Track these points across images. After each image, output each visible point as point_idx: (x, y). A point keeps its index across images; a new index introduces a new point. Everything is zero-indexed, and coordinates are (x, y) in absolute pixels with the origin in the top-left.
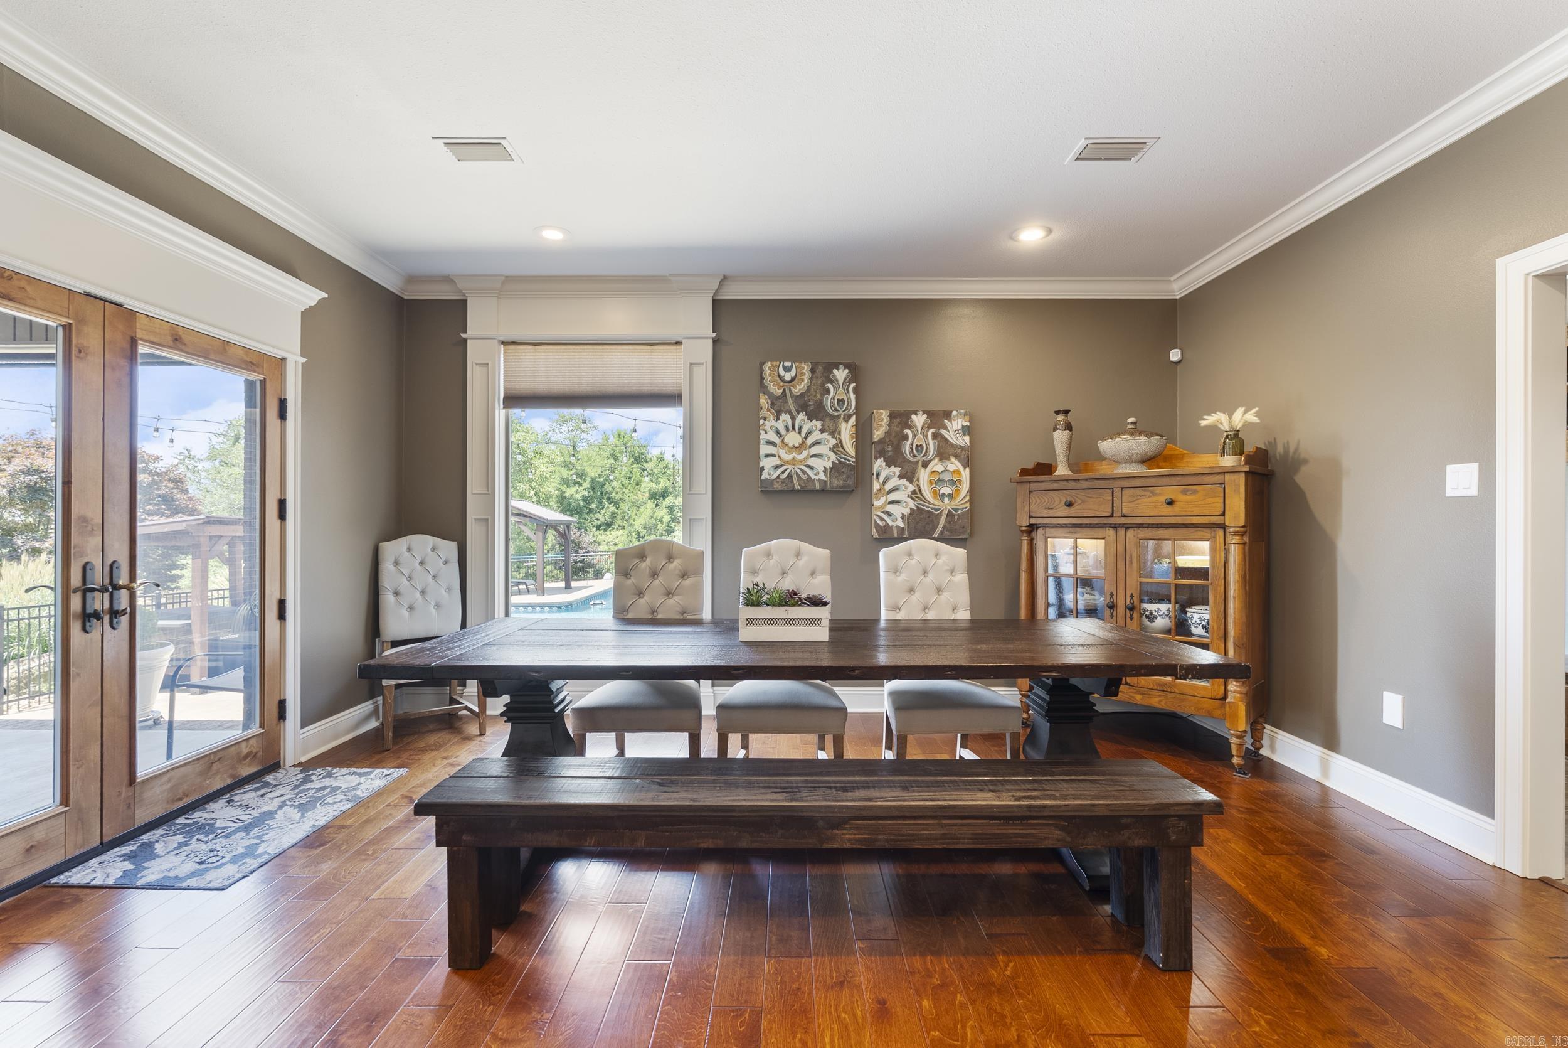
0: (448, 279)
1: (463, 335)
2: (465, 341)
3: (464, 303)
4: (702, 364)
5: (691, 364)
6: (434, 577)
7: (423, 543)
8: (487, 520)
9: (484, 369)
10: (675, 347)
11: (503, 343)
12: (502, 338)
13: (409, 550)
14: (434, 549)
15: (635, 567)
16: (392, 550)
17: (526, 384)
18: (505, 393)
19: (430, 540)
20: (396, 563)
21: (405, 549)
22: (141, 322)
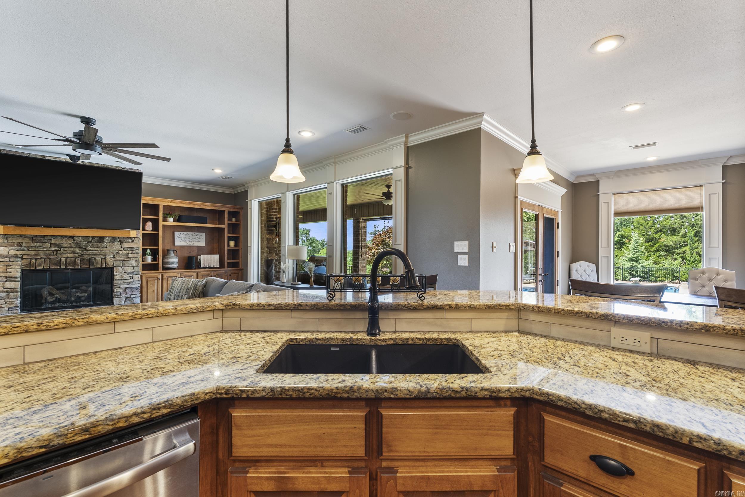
0: (593, 175)
1: (598, 193)
2: (599, 195)
3: (598, 182)
4: (716, 194)
5: (709, 194)
6: (589, 276)
7: (584, 264)
8: (608, 257)
9: (607, 204)
10: (700, 187)
11: (614, 194)
12: (613, 193)
13: (580, 266)
14: (588, 266)
15: (700, 277)
16: (575, 266)
17: (623, 208)
18: (614, 212)
19: (587, 263)
20: (576, 271)
21: (579, 266)
22: (545, 210)
